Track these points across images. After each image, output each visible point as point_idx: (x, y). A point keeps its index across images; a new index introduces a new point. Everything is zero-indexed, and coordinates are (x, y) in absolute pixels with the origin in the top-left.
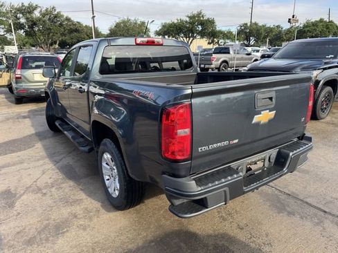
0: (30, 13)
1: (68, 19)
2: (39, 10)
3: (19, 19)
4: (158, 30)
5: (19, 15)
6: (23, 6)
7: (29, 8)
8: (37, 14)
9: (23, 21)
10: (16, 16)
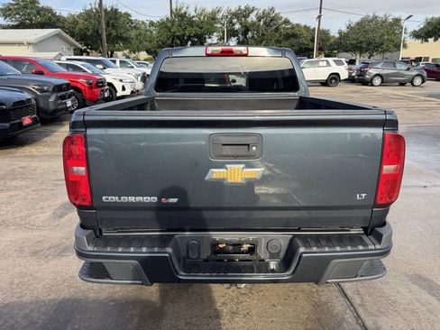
0: (246, 16)
1: (287, 22)
2: (256, 12)
3: (234, 25)
4: (417, 29)
5: (235, 21)
6: (240, 9)
7: (245, 11)
8: (252, 18)
9: (237, 26)
10: (231, 22)
